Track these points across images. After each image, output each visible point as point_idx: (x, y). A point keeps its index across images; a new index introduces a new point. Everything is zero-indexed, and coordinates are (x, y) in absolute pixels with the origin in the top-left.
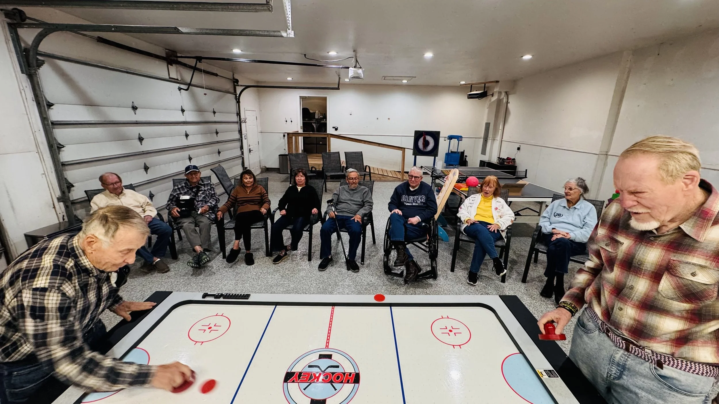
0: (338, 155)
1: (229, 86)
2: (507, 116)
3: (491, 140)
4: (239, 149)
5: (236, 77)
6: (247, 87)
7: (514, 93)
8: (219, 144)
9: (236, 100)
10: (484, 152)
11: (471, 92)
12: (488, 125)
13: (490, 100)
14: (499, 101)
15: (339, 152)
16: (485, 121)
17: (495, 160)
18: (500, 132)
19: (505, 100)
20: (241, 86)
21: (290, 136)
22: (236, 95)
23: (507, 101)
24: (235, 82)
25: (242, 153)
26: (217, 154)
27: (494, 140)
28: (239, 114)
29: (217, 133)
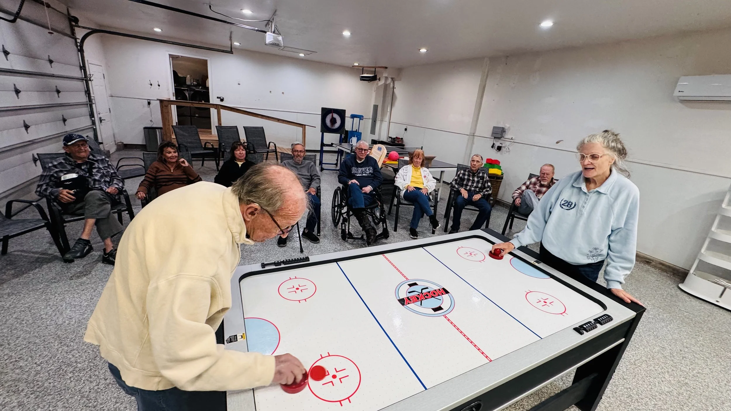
0: (235, 129)
1: (63, 25)
2: (393, 101)
3: (379, 121)
4: (89, 117)
5: (73, 13)
6: (93, 31)
7: (400, 80)
8: (62, 108)
9: (77, 46)
10: (373, 132)
11: (363, 74)
12: (376, 107)
13: (377, 84)
14: (386, 86)
15: (236, 126)
16: (373, 103)
17: (384, 139)
18: (388, 114)
19: (391, 85)
20: (84, 28)
21: (164, 104)
22: (76, 39)
23: (394, 87)
24: (73, 21)
25: (94, 123)
26: (62, 122)
27: (382, 121)
28: (83, 68)
29: (58, 92)
